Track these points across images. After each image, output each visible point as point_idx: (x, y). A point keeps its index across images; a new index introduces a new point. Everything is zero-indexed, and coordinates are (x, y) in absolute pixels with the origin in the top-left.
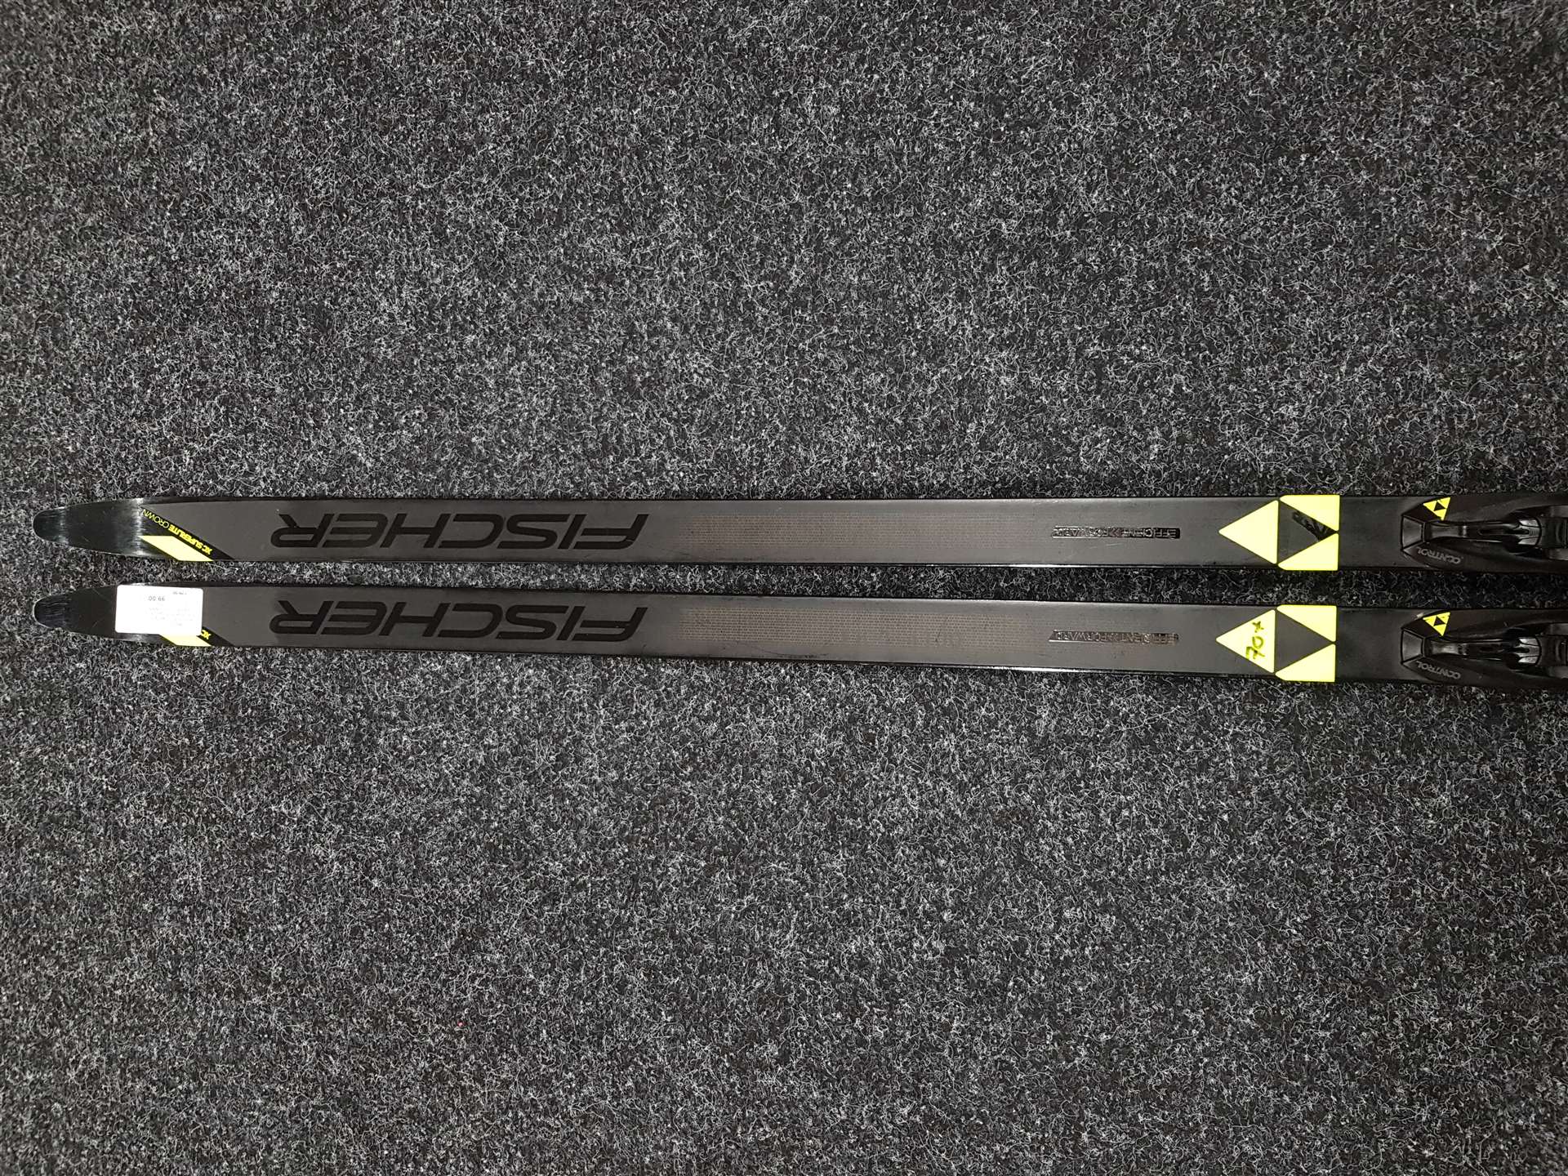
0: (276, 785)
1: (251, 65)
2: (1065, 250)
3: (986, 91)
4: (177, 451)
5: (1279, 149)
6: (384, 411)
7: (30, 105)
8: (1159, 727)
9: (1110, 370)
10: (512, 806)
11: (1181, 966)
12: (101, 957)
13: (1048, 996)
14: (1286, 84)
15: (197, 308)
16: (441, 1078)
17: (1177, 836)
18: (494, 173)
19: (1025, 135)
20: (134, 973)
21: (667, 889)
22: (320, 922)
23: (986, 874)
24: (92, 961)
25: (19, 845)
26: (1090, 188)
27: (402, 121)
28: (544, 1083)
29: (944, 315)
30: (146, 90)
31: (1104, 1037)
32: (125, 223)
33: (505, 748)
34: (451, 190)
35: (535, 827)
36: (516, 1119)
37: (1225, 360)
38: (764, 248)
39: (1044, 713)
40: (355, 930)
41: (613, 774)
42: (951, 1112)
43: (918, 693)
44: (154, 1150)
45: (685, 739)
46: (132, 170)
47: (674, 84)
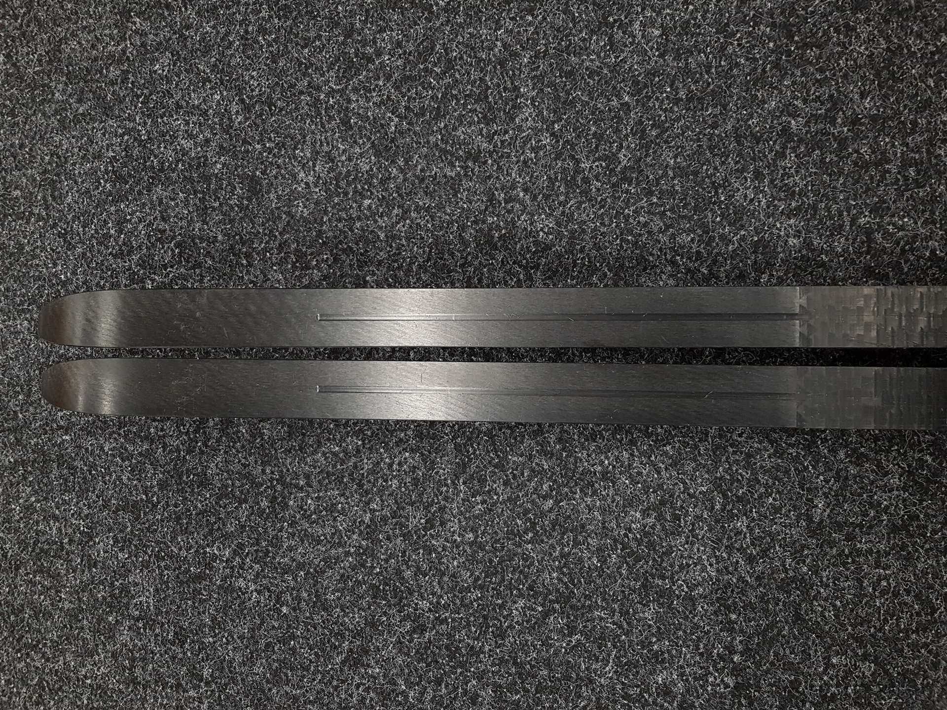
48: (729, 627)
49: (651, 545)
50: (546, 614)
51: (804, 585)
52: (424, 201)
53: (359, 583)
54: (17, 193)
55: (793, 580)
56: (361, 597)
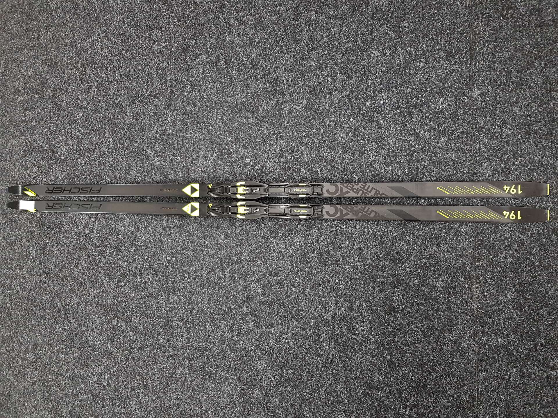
0: (47, 237)
1: (42, 105)
2: (166, 140)
3: (154, 111)
4: (31, 176)
5: (198, 123)
6: (63, 169)
7: (8, 113)
8: (181, 225)
9: (174, 161)
10: (83, 240)
11: (184, 267)
12: (19, 269)
13: (165, 273)
14: (199, 111)
15: (34, 150)
16: (72, 290)
17: (184, 244)
18: (80, 125)
19: (160, 119)
20: (24, 272)
21: (107, 255)
22: (53, 262)
23: (156, 251)
24: (18, 270)
25: (6, 249)
26: (170, 129)
27: (65, 116)
28: (88, 290)
29: (149, 151)
30: (25, 110)
31: (173, 280)
32: (22, 134)
33: (82, 230)
34: (73, 128)
35: (86, 244)
36: (84, 298)
37: (190, 160)
38: (121, 139)
39: (164, 222)
40: (59, 263)
41: (98, 235)
42: (150, 294)
43: (145, 219)
44: (27, 304)
45: (109, 228)
46: (23, 125)
47: (107, 109)
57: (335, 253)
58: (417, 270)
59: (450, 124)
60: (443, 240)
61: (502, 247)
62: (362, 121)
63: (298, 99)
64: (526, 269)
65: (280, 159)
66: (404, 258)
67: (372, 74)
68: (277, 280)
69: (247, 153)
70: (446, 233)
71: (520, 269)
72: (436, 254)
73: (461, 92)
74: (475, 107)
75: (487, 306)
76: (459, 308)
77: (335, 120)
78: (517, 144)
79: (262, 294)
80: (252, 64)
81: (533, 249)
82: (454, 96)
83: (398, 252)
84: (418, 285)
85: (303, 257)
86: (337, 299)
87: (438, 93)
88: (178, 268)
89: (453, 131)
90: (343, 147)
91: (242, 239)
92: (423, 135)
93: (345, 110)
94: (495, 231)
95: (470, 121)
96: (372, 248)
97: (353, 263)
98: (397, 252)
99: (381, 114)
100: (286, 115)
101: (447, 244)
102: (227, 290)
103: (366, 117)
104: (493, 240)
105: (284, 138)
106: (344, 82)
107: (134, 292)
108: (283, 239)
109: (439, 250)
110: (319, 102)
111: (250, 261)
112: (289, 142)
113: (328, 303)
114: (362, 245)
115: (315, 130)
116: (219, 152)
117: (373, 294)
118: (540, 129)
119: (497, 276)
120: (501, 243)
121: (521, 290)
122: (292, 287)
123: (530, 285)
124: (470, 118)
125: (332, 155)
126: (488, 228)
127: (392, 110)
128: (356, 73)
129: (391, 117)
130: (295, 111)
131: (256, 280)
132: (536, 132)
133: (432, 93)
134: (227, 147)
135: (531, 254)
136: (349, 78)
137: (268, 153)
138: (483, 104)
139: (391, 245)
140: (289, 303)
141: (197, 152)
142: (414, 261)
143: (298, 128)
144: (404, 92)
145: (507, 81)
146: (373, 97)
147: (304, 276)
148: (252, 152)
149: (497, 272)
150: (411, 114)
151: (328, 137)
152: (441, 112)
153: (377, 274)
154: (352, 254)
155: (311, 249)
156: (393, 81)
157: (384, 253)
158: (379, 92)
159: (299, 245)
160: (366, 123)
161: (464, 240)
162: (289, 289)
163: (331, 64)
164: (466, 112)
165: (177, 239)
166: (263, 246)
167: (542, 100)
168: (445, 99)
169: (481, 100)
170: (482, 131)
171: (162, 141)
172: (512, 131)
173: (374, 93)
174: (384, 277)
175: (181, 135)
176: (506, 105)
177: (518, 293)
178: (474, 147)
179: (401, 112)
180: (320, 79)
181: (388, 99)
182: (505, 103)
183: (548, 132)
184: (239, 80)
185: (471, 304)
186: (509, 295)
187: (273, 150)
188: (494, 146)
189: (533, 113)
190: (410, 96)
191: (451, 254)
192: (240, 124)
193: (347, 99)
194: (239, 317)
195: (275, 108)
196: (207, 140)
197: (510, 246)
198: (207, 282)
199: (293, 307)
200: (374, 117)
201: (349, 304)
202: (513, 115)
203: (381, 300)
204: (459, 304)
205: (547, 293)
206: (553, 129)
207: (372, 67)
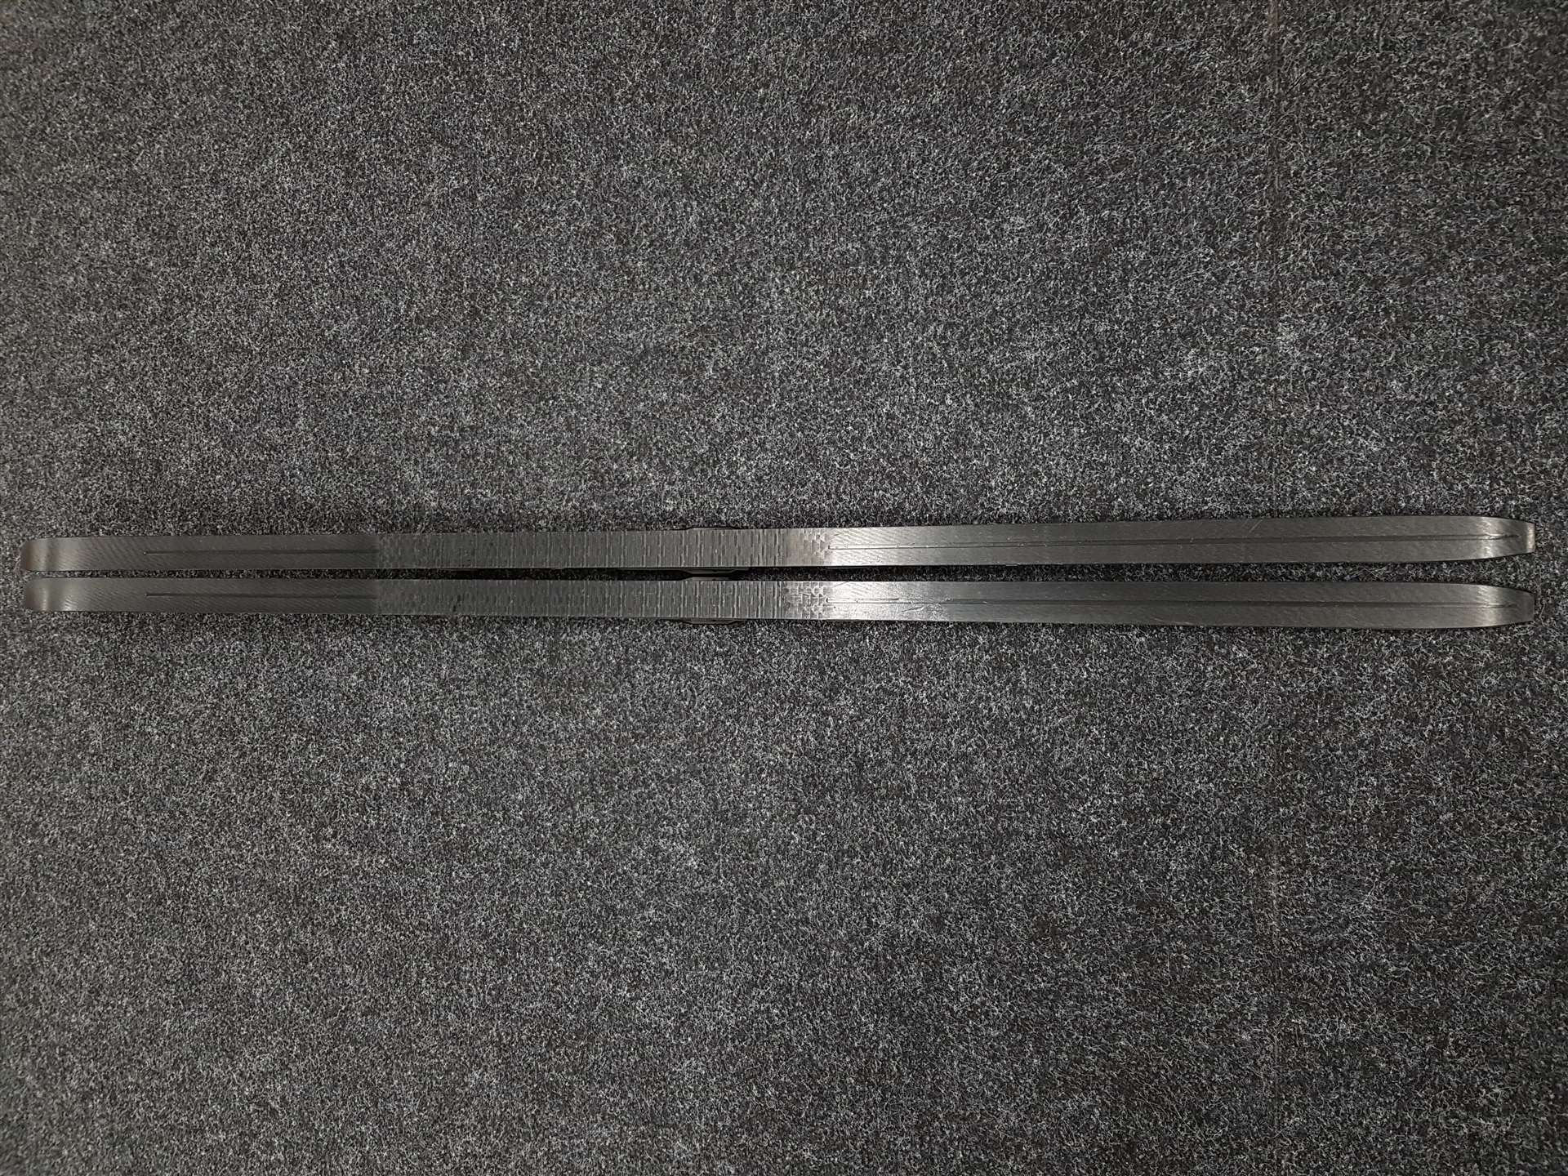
48: (399, 746)
49: (361, 696)
50: (308, 742)
51: (434, 717)
52: (248, 477)
53: (212, 727)
54: (30, 470)
55: (431, 715)
56: (212, 736)
57: (899, 765)
58: (1119, 822)
59: (1215, 422)
60: (1188, 742)
61: (1352, 766)
62: (976, 405)
63: (807, 340)
64: (1417, 830)
65: (755, 503)
66: (1082, 786)
67: (1007, 278)
68: (740, 835)
69: (669, 484)
70: (1198, 721)
71: (1400, 831)
72: (1170, 781)
73: (1245, 334)
74: (1282, 377)
75: (1308, 929)
76: (1231, 932)
77: (906, 401)
78: (1397, 482)
79: (700, 873)
80: (687, 243)
81: (1436, 774)
82: (1227, 344)
83: (1069, 769)
84: (1122, 865)
85: (813, 776)
86: (901, 895)
87: (1183, 337)
88: (477, 794)
89: (1221, 439)
90: (926, 477)
91: (651, 720)
92: (1139, 450)
93: (934, 375)
94: (1331, 719)
95: (1269, 413)
96: (998, 757)
97: (945, 797)
98: (1065, 769)
99: (1029, 389)
100: (774, 383)
101: (1200, 752)
102: (606, 860)
103: (988, 396)
104: (1327, 745)
105: (768, 446)
106: (930, 300)
107: (359, 853)
108: (760, 723)
109: (1177, 769)
110: (865, 351)
111: (669, 781)
112: (783, 457)
113: (875, 906)
114: (970, 746)
115: (850, 428)
116: (595, 478)
117: (999, 883)
118: (1459, 441)
119: (1337, 846)
120: (1349, 756)
121: (1403, 889)
122: (780, 857)
123: (1428, 875)
124: (1270, 406)
125: (894, 496)
126: (1312, 712)
127: (1058, 380)
128: (963, 274)
129: (1054, 397)
130: (799, 374)
131: (684, 835)
132: (1449, 449)
133: (1166, 334)
134: (615, 467)
135: (1430, 790)
136: (945, 288)
137: (725, 486)
138: (1305, 368)
139: (1048, 751)
140: (771, 902)
141: (537, 478)
142: (1111, 797)
143: (805, 419)
144: (1090, 331)
145: (1371, 308)
146: (1008, 340)
147: (813, 827)
148: (683, 481)
149: (1337, 836)
150: (1108, 392)
151: (886, 447)
152: (1191, 387)
153: (1011, 829)
154: (944, 770)
155: (833, 752)
156: (1062, 299)
157: (1029, 770)
158: (1023, 328)
159: (802, 740)
160: (989, 412)
161: (1248, 743)
162: (771, 862)
163: (899, 249)
164: (1259, 390)
165: (476, 712)
166: (706, 740)
167: (1466, 362)
168: (1202, 353)
169: (1299, 358)
170: (1302, 443)
171: (445, 444)
172: (1383, 445)
173: (1010, 330)
174: (1028, 838)
175: (495, 430)
176: (1368, 374)
177: (1393, 895)
178: (1278, 486)
179: (1081, 384)
180: (868, 289)
181: (1047, 347)
182: (1367, 367)
183: (1481, 451)
184: (654, 286)
185: (1265, 923)
186: (1368, 901)
187: (738, 477)
188: (1334, 486)
189: (1441, 396)
190: (1108, 341)
191: (1210, 780)
192: (653, 405)
193: (938, 344)
194: (635, 934)
195: (747, 364)
196: (564, 444)
197: (1373, 764)
198: (554, 835)
199: (782, 912)
200: (1009, 397)
201: (933, 911)
202: (1387, 402)
203: (1020, 902)
204: (1231, 920)
205: (1474, 900)
206: (1497, 443)
207: (1007, 259)
